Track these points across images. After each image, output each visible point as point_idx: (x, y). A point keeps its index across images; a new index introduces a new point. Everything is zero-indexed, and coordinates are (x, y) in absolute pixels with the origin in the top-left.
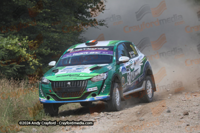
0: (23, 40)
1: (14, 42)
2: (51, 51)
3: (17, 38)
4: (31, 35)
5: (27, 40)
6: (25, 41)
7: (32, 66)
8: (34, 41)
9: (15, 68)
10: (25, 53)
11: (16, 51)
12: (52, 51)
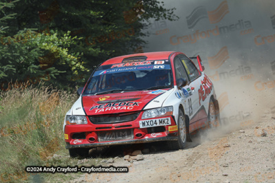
0: (63, 36)
1: (51, 39)
2: (101, 50)
3: (56, 34)
4: (74, 29)
5: (68, 36)
6: (67, 38)
7: (74, 70)
8: (78, 37)
9: (53, 75)
10: (66, 54)
11: (54, 51)
12: (103, 51)
